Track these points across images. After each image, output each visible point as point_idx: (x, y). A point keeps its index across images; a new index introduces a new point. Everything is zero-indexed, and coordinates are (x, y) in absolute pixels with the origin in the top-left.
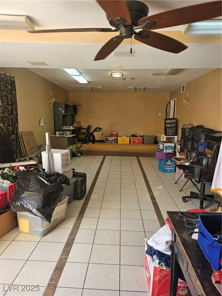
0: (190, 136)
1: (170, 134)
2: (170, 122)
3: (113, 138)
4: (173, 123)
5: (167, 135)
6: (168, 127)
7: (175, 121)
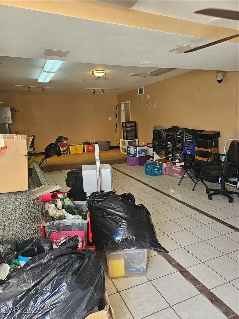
0: (169, 137)
1: (131, 138)
2: (130, 125)
3: (65, 148)
4: (132, 127)
5: (128, 139)
6: (128, 130)
7: (133, 124)
